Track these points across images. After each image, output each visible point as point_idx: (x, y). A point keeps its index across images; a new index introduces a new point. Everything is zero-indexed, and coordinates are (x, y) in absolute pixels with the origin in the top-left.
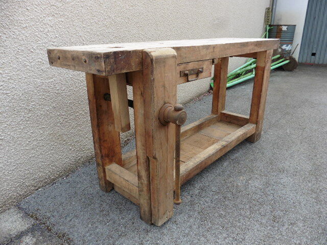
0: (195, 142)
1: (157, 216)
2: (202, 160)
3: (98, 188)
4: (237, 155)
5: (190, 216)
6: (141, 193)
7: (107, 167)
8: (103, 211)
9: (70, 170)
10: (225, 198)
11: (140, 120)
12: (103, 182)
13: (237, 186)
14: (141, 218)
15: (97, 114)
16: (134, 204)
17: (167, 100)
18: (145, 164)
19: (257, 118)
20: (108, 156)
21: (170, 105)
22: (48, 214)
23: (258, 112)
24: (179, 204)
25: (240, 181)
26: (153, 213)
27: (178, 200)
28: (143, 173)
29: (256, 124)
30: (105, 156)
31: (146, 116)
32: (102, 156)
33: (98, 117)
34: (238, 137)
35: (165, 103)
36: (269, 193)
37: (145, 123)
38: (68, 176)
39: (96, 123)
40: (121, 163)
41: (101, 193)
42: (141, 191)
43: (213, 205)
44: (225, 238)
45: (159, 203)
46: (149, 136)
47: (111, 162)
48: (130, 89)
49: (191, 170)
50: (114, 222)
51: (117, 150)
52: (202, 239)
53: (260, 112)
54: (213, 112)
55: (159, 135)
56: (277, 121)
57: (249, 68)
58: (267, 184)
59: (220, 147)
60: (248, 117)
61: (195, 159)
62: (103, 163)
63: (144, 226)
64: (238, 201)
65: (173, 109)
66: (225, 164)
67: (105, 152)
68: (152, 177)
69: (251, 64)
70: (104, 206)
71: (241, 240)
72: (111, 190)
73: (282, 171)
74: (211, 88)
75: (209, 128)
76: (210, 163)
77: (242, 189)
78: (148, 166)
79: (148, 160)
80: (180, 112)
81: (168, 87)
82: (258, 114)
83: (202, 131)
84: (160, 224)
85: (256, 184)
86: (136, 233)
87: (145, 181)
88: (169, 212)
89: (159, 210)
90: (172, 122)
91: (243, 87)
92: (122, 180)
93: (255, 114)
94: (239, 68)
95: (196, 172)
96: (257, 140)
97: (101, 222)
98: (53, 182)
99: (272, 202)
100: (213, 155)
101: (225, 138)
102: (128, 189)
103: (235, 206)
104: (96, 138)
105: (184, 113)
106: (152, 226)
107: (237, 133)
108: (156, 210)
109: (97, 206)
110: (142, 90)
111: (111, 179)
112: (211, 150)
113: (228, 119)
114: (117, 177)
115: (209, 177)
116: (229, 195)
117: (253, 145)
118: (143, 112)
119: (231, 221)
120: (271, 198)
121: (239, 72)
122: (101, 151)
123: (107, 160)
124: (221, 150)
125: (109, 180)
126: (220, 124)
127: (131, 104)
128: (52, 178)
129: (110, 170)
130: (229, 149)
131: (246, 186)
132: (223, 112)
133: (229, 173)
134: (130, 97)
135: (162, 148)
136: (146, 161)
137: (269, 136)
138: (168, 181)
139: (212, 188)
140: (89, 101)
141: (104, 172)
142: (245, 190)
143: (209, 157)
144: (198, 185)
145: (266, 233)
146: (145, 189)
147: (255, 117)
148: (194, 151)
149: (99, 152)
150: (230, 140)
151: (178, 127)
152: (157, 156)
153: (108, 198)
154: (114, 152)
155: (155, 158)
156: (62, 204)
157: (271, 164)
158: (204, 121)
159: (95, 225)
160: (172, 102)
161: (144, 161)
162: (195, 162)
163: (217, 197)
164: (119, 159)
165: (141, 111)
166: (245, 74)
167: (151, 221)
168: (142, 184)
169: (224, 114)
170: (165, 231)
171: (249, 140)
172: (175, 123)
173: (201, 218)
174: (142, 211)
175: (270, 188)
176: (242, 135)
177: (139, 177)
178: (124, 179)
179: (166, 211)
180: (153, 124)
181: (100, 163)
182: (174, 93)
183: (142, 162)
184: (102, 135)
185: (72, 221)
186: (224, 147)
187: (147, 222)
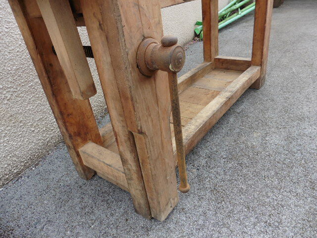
0: (190, 98)
1: (158, 209)
2: (205, 120)
3: (76, 175)
4: (242, 107)
5: (200, 199)
6: (130, 182)
7: (80, 150)
8: (85, 207)
9: (38, 157)
10: (241, 164)
11: (108, 75)
12: (81, 169)
13: (253, 147)
14: (136, 211)
15: (49, 78)
16: (125, 191)
17: (146, 32)
18: (128, 143)
19: (262, 58)
20: (78, 134)
21: (153, 40)
22: (11, 224)
23: (262, 49)
24: (187, 192)
25: (255, 139)
26: (151, 205)
27: (185, 186)
28: (129, 156)
29: (261, 65)
30: (75, 135)
31: (115, 66)
32: (70, 136)
33: (50, 82)
34: (244, 85)
35: (144, 38)
36: (295, 150)
37: (116, 77)
38: (37, 165)
39: (50, 92)
40: (100, 141)
41: (81, 182)
42: (129, 179)
43: (228, 177)
44: (255, 225)
45: (158, 194)
46: (126, 99)
47: (85, 141)
48: (82, 31)
49: (194, 136)
50: (101, 222)
51: (90, 124)
52: (224, 230)
53: (265, 50)
54: (205, 59)
55: (143, 95)
56: (279, 60)
57: (234, 7)
58: (289, 139)
59: (224, 99)
60: (249, 59)
61: (196, 120)
62: (73, 145)
63: (142, 222)
64: (259, 166)
65: (159, 45)
66: (232, 120)
67: (73, 129)
68: (143, 161)
69: (235, 4)
70: (86, 200)
71: (277, 224)
72: (94, 176)
73: (302, 119)
74: (196, 35)
75: (203, 78)
76: (215, 121)
77: (260, 150)
78: (134, 145)
79: (131, 136)
80: (173, 47)
81: (145, 7)
82: (262, 52)
83: (196, 83)
84: (163, 218)
85: (276, 140)
86: (132, 234)
87: (133, 166)
88: (174, 199)
89: (159, 203)
90: (162, 70)
91: (230, 30)
92: (103, 164)
93: (259, 53)
94: (224, 9)
95: (200, 138)
96: (262, 86)
97: (82, 225)
98: (18, 176)
99: (303, 162)
100: (218, 111)
101: (228, 87)
102: (113, 176)
103: (256, 174)
104: (56, 113)
105: (180, 49)
106: (153, 220)
107: (242, 80)
108: (156, 203)
109: (77, 200)
110: (100, 17)
111: (88, 163)
112: (214, 105)
113: (224, 65)
114: (96, 162)
115: (215, 140)
116: (245, 160)
117: (259, 92)
118: (109, 59)
119: (256, 196)
120: (298, 156)
121: (224, 13)
122: (67, 130)
123: (79, 140)
124: (226, 103)
125: (87, 165)
126: (216, 73)
127: (89, 52)
128: (15, 171)
129: (84, 153)
130: (234, 101)
131: (264, 145)
132: (217, 57)
133: (238, 130)
134: (86, 41)
135: (150, 115)
136: (129, 139)
137: (274, 79)
138: (167, 160)
139: (223, 153)
140: (32, 59)
141: (78, 155)
142: (264, 149)
143: (214, 115)
144: (204, 152)
145: (307, 208)
146: (135, 176)
147: (258, 57)
148: (191, 109)
149: (65, 130)
150: (235, 89)
151: (173, 75)
152: (145, 129)
153: (90, 187)
154: (87, 128)
155: (141, 132)
156: (30, 205)
157: (286, 112)
158: (196, 71)
159: (76, 231)
160: (155, 35)
161: (126, 138)
162: (197, 124)
163: (230, 165)
164: (96, 135)
165: (106, 59)
166: (230, 16)
167: (151, 214)
168: (129, 170)
169: (219, 59)
170: (172, 226)
171: (254, 86)
172: (168, 70)
173: (217, 199)
174: (136, 203)
175: (294, 143)
176: (247, 81)
177: (124, 161)
178: (104, 163)
179: (169, 199)
180: (130, 76)
181: (71, 145)
182: (157, 20)
183: (123, 140)
184: (63, 108)
185: (44, 229)
186: (229, 99)
187: (145, 216)
